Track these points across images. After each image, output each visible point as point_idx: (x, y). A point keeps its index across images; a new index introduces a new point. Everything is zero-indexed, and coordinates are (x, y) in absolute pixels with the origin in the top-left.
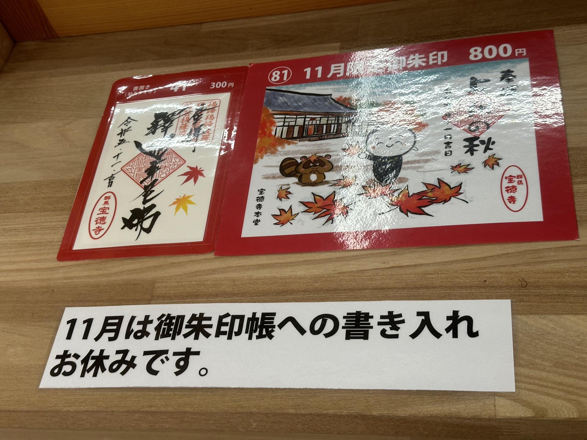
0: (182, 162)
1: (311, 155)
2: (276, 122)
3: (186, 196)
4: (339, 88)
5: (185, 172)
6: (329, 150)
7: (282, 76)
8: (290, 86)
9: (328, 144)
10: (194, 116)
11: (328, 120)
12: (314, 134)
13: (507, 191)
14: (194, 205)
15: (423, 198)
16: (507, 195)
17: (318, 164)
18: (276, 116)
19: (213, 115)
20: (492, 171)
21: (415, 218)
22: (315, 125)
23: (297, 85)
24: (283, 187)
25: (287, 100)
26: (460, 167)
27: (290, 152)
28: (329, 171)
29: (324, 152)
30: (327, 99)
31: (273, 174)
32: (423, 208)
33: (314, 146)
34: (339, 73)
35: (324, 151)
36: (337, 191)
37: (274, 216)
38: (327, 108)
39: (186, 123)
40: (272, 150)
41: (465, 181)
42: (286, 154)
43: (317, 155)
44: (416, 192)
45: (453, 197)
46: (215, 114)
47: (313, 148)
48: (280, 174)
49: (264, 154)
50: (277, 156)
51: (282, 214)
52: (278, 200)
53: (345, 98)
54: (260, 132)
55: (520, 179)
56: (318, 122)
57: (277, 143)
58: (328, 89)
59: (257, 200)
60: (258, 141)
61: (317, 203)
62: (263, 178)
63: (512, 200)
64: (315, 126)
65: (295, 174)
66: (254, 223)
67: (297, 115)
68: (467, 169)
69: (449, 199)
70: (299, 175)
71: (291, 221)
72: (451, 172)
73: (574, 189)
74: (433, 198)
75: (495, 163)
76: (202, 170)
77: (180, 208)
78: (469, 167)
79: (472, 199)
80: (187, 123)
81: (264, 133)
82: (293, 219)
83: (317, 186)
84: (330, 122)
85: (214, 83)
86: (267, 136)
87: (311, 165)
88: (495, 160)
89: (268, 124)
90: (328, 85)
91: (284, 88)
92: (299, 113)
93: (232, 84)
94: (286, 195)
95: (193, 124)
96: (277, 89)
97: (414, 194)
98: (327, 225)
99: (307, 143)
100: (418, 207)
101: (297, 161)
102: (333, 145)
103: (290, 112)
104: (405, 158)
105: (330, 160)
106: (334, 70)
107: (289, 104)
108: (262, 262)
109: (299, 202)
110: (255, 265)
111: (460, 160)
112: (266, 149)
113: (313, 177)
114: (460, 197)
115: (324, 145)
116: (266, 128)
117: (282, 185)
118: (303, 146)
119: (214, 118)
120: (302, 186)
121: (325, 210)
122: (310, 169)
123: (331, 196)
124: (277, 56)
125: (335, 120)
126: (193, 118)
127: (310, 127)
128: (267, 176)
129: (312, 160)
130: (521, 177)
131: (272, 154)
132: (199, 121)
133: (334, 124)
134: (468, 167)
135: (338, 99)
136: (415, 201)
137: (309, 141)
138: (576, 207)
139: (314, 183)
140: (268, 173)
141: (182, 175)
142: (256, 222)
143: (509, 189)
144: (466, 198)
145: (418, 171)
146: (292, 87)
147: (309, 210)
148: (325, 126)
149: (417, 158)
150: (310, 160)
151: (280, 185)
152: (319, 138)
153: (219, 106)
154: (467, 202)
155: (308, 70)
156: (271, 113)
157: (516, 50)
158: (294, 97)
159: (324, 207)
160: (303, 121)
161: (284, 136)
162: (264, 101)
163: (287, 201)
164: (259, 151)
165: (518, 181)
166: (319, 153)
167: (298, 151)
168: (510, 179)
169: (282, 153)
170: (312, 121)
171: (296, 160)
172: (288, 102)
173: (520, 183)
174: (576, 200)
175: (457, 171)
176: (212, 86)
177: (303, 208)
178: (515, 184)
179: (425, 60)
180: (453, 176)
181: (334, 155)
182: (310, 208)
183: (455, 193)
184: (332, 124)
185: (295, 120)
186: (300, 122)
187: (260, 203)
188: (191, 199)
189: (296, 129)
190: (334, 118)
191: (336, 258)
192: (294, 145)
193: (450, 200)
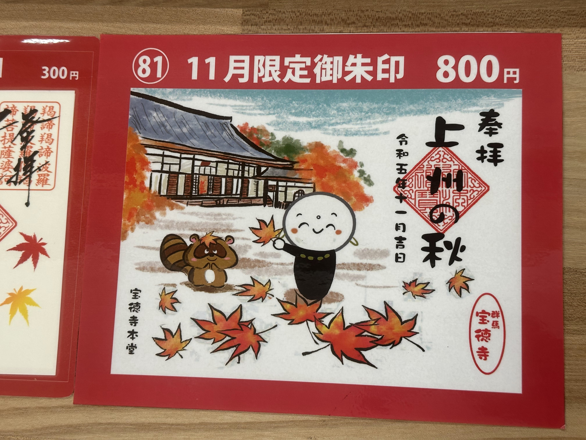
0: (11, 224)
1: (205, 234)
2: (150, 163)
3: (24, 290)
4: (243, 106)
5: (18, 244)
6: (231, 228)
7: (153, 66)
8: (169, 90)
9: (229, 215)
10: (21, 133)
11: (228, 169)
12: (208, 194)
13: (477, 337)
14: (37, 307)
15: (364, 334)
16: (477, 345)
17: (216, 252)
18: (150, 150)
19: (51, 134)
20: (460, 300)
21: (352, 367)
22: (209, 175)
23: (179, 91)
24: (167, 288)
25: (164, 119)
26: (416, 286)
27: (175, 224)
28: (231, 267)
29: (224, 231)
30: (224, 126)
31: (150, 263)
32: (363, 352)
33: (209, 217)
34: (242, 76)
35: (224, 228)
36: (246, 306)
37: (157, 340)
38: (225, 143)
39: (10, 146)
40: (148, 216)
41: (422, 312)
42: (168, 227)
43: (214, 234)
44: (354, 322)
45: (404, 337)
46: (54, 131)
47: (207, 221)
48: (161, 264)
49: (136, 223)
50: (155, 229)
51: (167, 338)
52: (161, 312)
53: (253, 128)
54: (126, 179)
55: (496, 319)
56: (213, 171)
57: (154, 204)
58: (226, 106)
59: (130, 308)
60: (124, 197)
61: (216, 324)
62: (137, 269)
63: (483, 353)
64: (208, 178)
65: (182, 268)
66: (128, 351)
67: (181, 151)
68: (425, 292)
69: (399, 340)
70: (189, 268)
71: (181, 352)
72: (404, 294)
73: (566, 342)
74: (377, 337)
75: (464, 286)
76: (44, 244)
77: (16, 311)
78: (428, 288)
79: (429, 345)
80: (12, 145)
81: (133, 181)
82: (183, 349)
83: (217, 292)
84: (230, 173)
85: (47, 68)
86: (138, 188)
87: (206, 252)
88: (465, 280)
89: (138, 165)
90: (226, 97)
91: (158, 94)
92: (184, 148)
93: (75, 74)
94: (172, 304)
95: (22, 149)
96: (147, 94)
97: (352, 325)
98: (232, 365)
99: (197, 209)
100: (356, 349)
101: (185, 243)
102: (236, 218)
103: (169, 145)
104: (340, 258)
105: (233, 246)
106: (235, 68)
107: (168, 127)
108: (143, 420)
109: (191, 318)
110: (134, 425)
111: (415, 274)
112: (138, 215)
113: (210, 276)
114: (413, 339)
115: (224, 217)
116: (136, 171)
117: (165, 285)
118: (192, 214)
119: (53, 140)
120: (194, 291)
121: (228, 338)
122: (205, 261)
123: (235, 314)
124: (143, 21)
125: (239, 170)
126: (19, 137)
127: (202, 179)
128: (142, 266)
129: (207, 242)
130: (498, 316)
131: (147, 223)
132: (29, 144)
133: (238, 177)
134: (426, 288)
135: (241, 128)
136: (352, 338)
137: (202, 205)
138: (566, 373)
139: (211, 286)
140: (143, 261)
141: (14, 249)
142: (131, 349)
143: (480, 334)
144: (422, 343)
145: (357, 285)
146: (170, 93)
147: (206, 336)
148: (224, 180)
149: (357, 260)
150: (204, 243)
151: (162, 284)
152: (216, 201)
153: (59, 116)
154: (424, 351)
155: (194, 61)
156: (142, 142)
157: (506, 70)
158: (174, 114)
159: (226, 332)
160: (191, 166)
161: (164, 192)
162: (130, 116)
163: (174, 314)
164: (127, 216)
165: (494, 322)
166: (217, 231)
167: (186, 223)
168: (483, 316)
169: (162, 224)
170: (204, 167)
171: (183, 240)
172: (166, 124)
173: (495, 325)
174: (566, 362)
175: (410, 293)
176: (44, 75)
177: (197, 331)
178: (489, 326)
179: (370, 68)
180: (405, 300)
181: (238, 238)
182: (207, 331)
183: (408, 331)
184: (233, 177)
185: (177, 161)
186: (186, 167)
187: (135, 314)
188: (31, 296)
189: (182, 179)
190: (236, 167)
191: (245, 423)
192: (180, 211)
193: (400, 342)
